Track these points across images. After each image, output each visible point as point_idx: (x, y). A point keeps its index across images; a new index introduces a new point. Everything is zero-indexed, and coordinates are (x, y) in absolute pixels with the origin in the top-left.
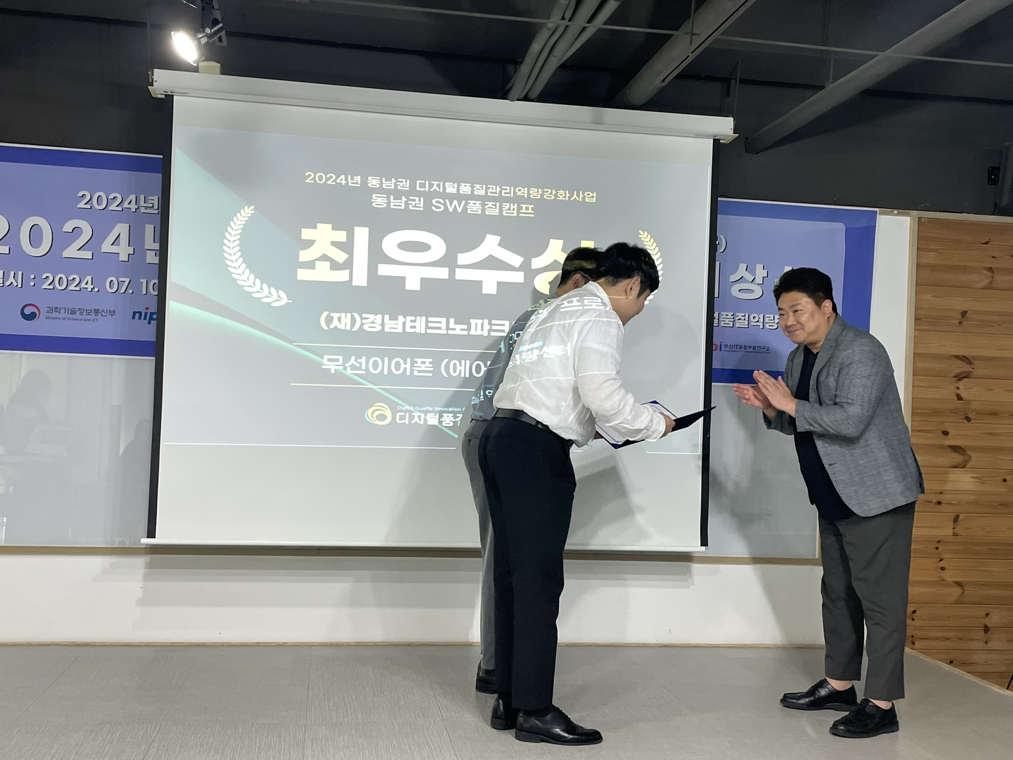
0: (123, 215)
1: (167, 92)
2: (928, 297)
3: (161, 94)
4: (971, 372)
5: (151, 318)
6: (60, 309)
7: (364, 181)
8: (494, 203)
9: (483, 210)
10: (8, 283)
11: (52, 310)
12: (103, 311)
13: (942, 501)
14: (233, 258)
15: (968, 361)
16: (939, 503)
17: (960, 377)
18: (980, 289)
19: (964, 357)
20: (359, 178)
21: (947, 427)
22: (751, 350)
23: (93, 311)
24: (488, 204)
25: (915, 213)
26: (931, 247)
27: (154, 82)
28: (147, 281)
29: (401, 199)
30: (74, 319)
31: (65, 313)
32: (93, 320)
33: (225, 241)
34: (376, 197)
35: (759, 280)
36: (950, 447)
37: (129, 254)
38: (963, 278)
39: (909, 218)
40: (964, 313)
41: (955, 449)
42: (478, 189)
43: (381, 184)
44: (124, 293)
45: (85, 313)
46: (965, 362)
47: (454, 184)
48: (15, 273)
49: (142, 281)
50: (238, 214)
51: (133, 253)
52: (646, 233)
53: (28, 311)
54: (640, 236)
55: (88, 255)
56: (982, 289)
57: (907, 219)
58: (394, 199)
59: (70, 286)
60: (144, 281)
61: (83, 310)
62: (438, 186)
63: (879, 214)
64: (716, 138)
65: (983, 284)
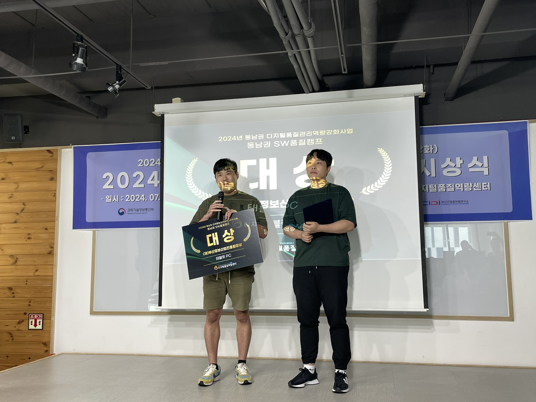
1: (161, 113)
3: (159, 115)
7: (244, 137)
8: (303, 140)
9: (298, 144)
10: (113, 201)
11: (130, 210)
12: (149, 209)
20: (241, 136)
22: (458, 203)
23: (145, 209)
27: (155, 110)
29: (260, 144)
30: (138, 213)
31: (135, 211)
32: (145, 213)
34: (249, 144)
35: (458, 166)
42: (295, 134)
43: (251, 138)
44: (157, 200)
48: (116, 196)
51: (160, 183)
52: (381, 149)
53: (121, 211)
54: (378, 150)
55: (142, 186)
58: (257, 144)
59: (136, 199)
61: (142, 209)
62: (277, 135)
63: (529, 123)
64: (415, 95)
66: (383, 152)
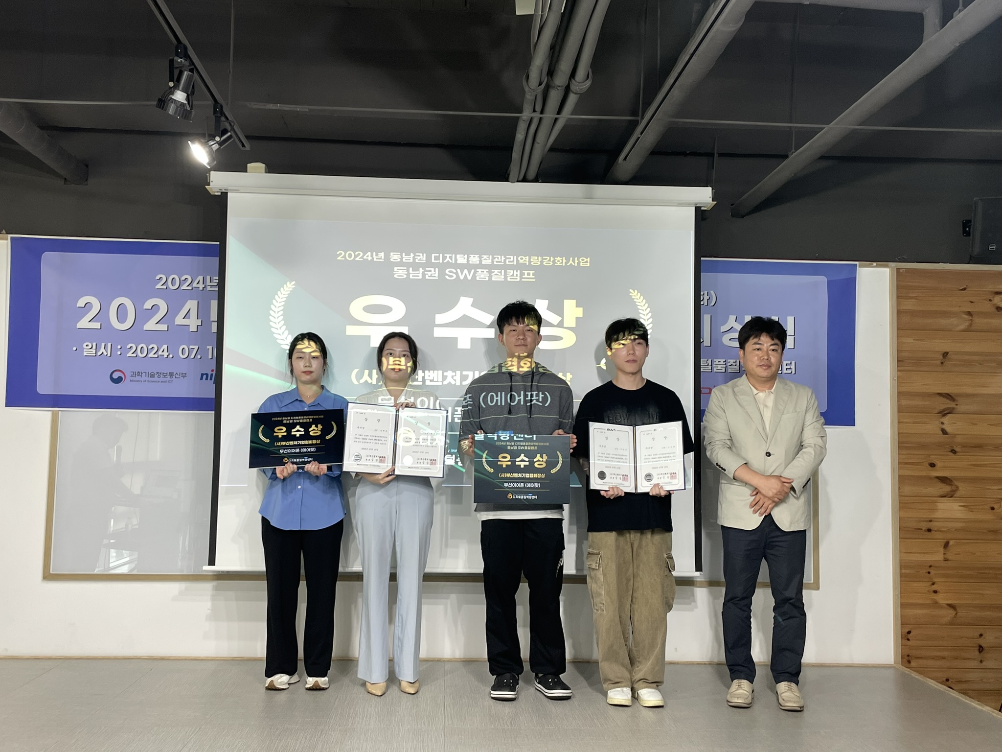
0: (193, 293)
4: (953, 408)
7: (387, 257)
8: (500, 271)
9: (490, 277)
10: (99, 353)
11: (136, 374)
13: (932, 528)
14: (278, 326)
15: (950, 398)
16: (929, 530)
17: (944, 413)
18: (960, 331)
19: (948, 394)
20: (382, 255)
21: (933, 459)
23: (168, 374)
24: (494, 272)
25: (894, 264)
26: (910, 295)
28: (212, 348)
29: (419, 271)
30: (153, 382)
31: (146, 376)
32: (169, 382)
33: (271, 312)
34: (397, 269)
36: (937, 477)
37: (197, 326)
38: (944, 322)
39: (888, 269)
40: (945, 354)
41: (944, 480)
42: (485, 259)
43: (402, 259)
45: (162, 376)
46: (948, 398)
47: (464, 256)
48: (105, 345)
49: (208, 347)
50: (282, 289)
52: (636, 291)
53: (115, 376)
54: (631, 294)
55: (164, 327)
56: (962, 331)
57: (887, 271)
58: (413, 271)
59: (150, 353)
60: (210, 348)
61: (161, 373)
62: (451, 258)
63: (859, 267)
64: (697, 206)
65: (962, 327)
66: (638, 297)
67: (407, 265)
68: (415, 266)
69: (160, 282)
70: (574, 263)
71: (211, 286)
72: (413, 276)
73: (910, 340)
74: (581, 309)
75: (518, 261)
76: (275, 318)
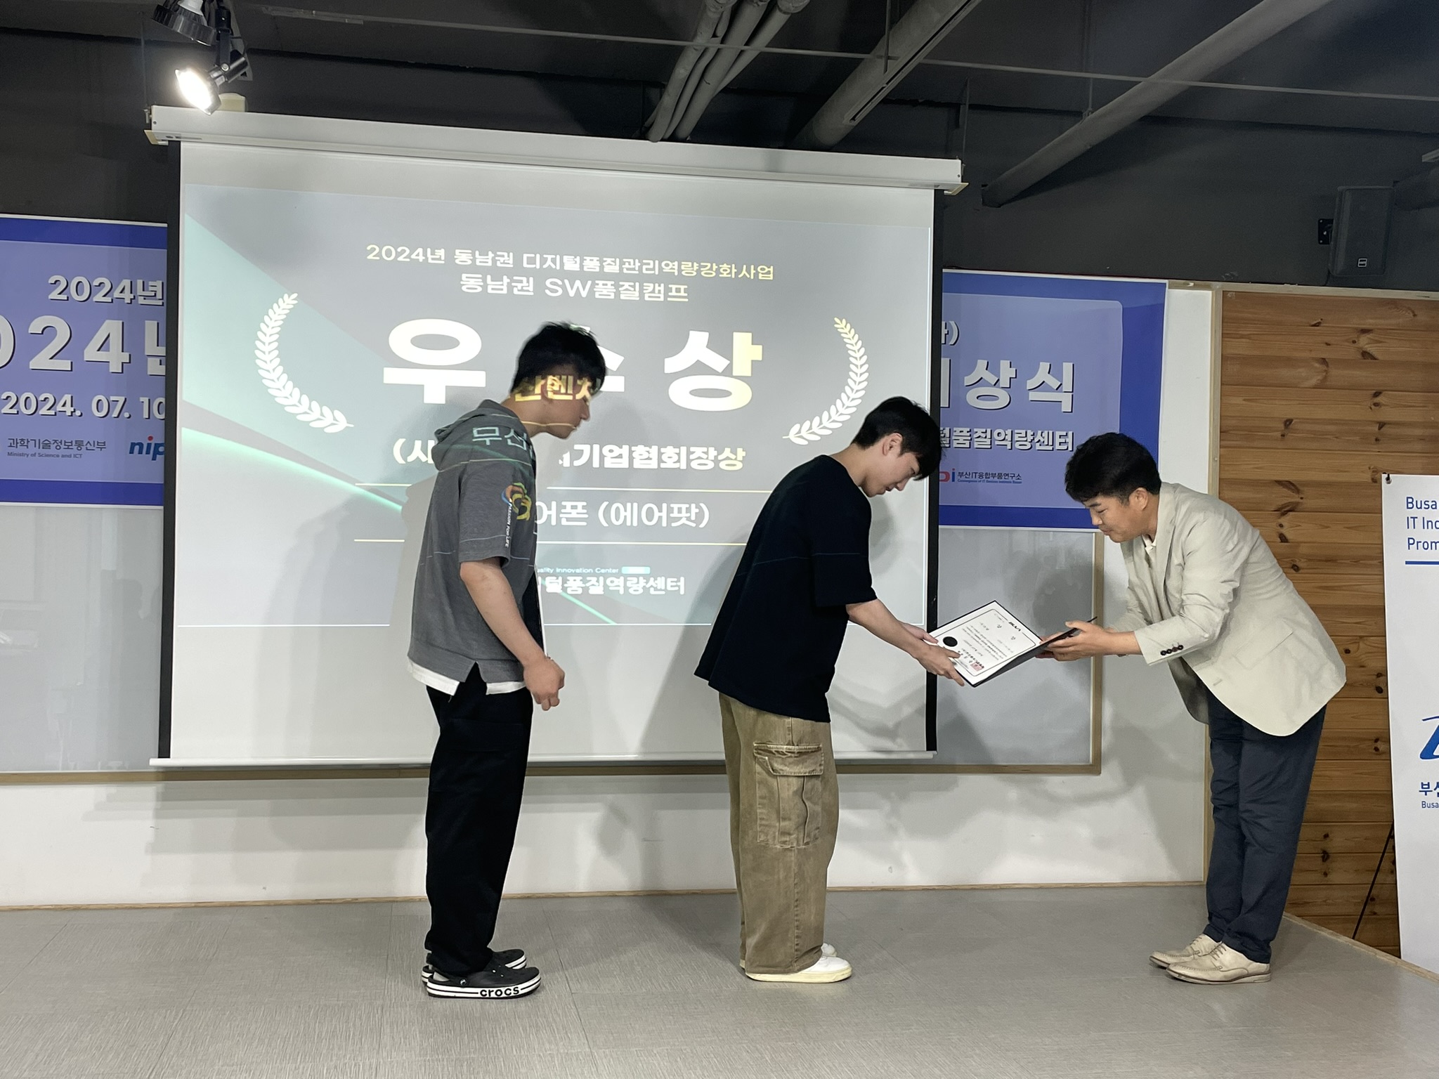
0: (114, 309)
1: (172, 138)
2: (1238, 400)
3: (163, 140)
4: (1298, 503)
5: (156, 453)
6: (28, 442)
7: (450, 256)
8: (632, 284)
9: (617, 294)
11: (17, 443)
12: (89, 442)
14: (270, 367)
15: (1293, 488)
17: (1284, 511)
18: (1310, 388)
19: (1289, 482)
20: (441, 253)
22: (996, 479)
23: (74, 443)
24: (623, 285)
25: (1218, 285)
26: (1240, 332)
27: (153, 124)
28: (149, 400)
29: (502, 281)
30: (47, 456)
31: (35, 446)
32: (75, 456)
33: (258, 343)
34: (467, 277)
35: (1005, 382)
37: (123, 363)
38: (1285, 373)
39: (1210, 292)
40: (1288, 422)
42: (609, 264)
43: (474, 260)
44: (118, 417)
45: (63, 446)
46: (1289, 489)
47: (575, 257)
49: (142, 399)
50: (275, 306)
51: (128, 361)
52: (844, 321)
54: (836, 326)
55: (66, 365)
56: (1312, 388)
57: (1208, 294)
58: (492, 281)
59: (41, 408)
60: (145, 400)
61: (61, 442)
62: (554, 261)
63: (1169, 288)
64: (939, 188)
65: (1314, 381)
66: (846, 330)
67: (483, 271)
68: (497, 273)
69: (56, 288)
70: (750, 275)
71: (145, 297)
72: (493, 289)
73: (1239, 400)
74: (760, 348)
75: (661, 269)
76: (264, 353)
